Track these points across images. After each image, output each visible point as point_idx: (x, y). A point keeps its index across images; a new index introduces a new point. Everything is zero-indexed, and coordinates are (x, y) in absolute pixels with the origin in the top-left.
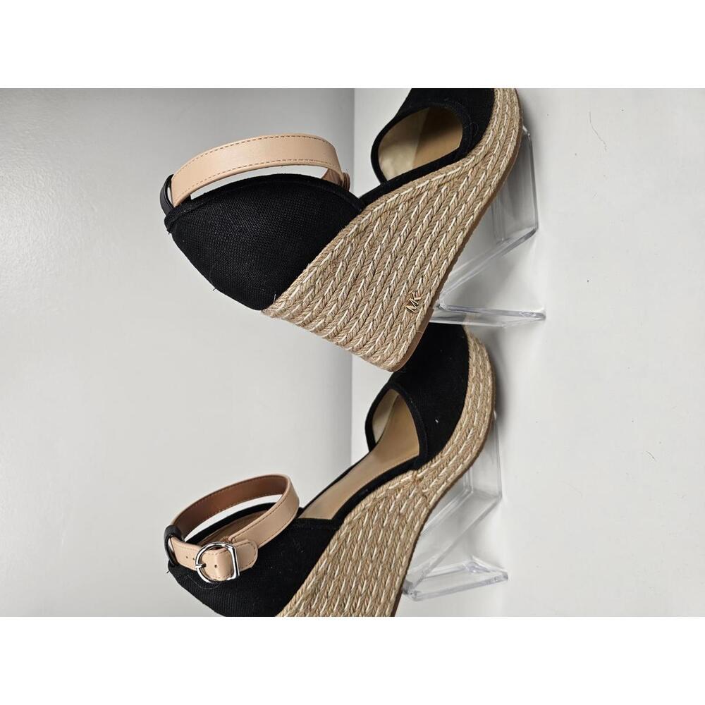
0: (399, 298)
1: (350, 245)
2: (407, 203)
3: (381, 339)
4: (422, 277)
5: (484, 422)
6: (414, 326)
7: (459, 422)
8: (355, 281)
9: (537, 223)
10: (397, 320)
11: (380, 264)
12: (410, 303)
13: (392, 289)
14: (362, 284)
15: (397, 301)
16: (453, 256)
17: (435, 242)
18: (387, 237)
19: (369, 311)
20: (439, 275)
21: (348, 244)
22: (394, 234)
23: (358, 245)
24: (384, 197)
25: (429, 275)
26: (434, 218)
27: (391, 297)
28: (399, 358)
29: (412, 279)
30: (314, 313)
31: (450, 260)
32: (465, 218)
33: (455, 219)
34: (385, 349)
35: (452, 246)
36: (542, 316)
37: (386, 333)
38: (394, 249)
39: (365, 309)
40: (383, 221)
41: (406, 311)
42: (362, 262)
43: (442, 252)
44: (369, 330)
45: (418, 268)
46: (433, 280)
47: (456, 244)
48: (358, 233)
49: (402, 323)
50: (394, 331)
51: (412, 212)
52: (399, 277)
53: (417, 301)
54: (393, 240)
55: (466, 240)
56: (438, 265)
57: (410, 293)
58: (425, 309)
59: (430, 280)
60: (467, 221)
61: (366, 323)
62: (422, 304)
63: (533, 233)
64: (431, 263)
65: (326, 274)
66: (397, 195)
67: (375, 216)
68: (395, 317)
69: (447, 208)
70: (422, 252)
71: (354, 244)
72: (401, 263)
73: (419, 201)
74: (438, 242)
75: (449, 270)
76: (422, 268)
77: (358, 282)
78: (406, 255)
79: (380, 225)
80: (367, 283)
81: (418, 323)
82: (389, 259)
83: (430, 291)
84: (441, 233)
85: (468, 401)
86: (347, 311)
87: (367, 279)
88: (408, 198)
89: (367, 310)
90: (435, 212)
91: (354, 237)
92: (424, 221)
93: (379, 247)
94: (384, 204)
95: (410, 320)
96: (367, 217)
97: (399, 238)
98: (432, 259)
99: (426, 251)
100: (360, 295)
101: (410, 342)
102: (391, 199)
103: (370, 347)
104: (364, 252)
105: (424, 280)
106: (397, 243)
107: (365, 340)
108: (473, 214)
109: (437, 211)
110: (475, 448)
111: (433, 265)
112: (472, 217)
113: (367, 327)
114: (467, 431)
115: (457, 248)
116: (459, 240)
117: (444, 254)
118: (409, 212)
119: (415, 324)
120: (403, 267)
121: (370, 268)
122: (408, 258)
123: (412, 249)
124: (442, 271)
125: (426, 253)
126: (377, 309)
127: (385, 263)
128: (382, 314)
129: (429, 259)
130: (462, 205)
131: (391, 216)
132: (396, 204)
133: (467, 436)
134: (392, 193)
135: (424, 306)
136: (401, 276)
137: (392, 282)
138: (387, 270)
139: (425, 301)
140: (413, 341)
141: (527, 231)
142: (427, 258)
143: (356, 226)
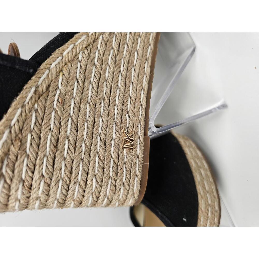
0: (113, 142)
1: (33, 111)
2: (86, 51)
3: (111, 189)
4: (128, 113)
5: (214, 197)
6: (137, 160)
7: (199, 209)
8: (56, 147)
9: (194, 43)
10: (120, 162)
11: (80, 117)
12: (126, 141)
13: (103, 136)
14: (66, 147)
15: (113, 145)
16: (147, 85)
17: (126, 78)
18: (78, 89)
19: (86, 169)
20: (142, 105)
21: (30, 111)
22: (84, 83)
23: (45, 107)
24: (58, 51)
25: (133, 109)
26: (118, 57)
27: (105, 144)
28: (136, 196)
29: (119, 119)
30: (22, 202)
31: (146, 89)
32: (144, 49)
33: (136, 53)
34: (119, 195)
35: (143, 77)
36: (224, 106)
37: (113, 181)
38: (90, 97)
39: (81, 169)
40: (66, 74)
41: (125, 150)
42: (57, 123)
43: (137, 85)
44: (94, 186)
45: (120, 106)
46: (138, 112)
47: (145, 74)
48: (38, 95)
49: (125, 163)
50: (121, 175)
51: (95, 58)
52: (105, 122)
53: (132, 136)
54: (85, 89)
55: (152, 67)
56: (137, 97)
57: (122, 132)
58: (142, 139)
59: (136, 113)
60: (147, 52)
61: (88, 182)
62: (137, 137)
63: (194, 50)
64: (131, 97)
65: (12, 157)
66: (72, 46)
67: (54, 72)
68: (116, 162)
69: (126, 46)
70: (118, 91)
71: (39, 110)
72: (102, 108)
73: (97, 45)
74: (130, 78)
75: (148, 98)
76: (125, 105)
77: (60, 146)
78: (104, 99)
79: (65, 79)
80: (72, 142)
81: (141, 156)
82: (88, 109)
83: (140, 122)
84: (129, 68)
85: (199, 189)
86: (61, 182)
87: (70, 139)
88: (84, 46)
89: (84, 169)
90: (116, 52)
91: (36, 101)
92: (109, 62)
93: (72, 101)
94: (60, 58)
95: (132, 156)
96: (44, 76)
97: (91, 86)
98: (131, 94)
99: (122, 89)
100: (68, 158)
101: (140, 176)
102: (67, 51)
103: (103, 200)
104: (56, 112)
105: (130, 114)
106: (90, 91)
107: (95, 197)
108: (150, 45)
109: (118, 51)
110: (216, 219)
111: (133, 98)
112: (150, 48)
113: (92, 185)
114: (207, 211)
115: (148, 77)
116: (147, 69)
117: (139, 85)
118: (91, 58)
119: (138, 157)
120: (106, 111)
121: (69, 126)
122: (107, 101)
123: (108, 91)
124: (143, 102)
125: (123, 90)
126: (95, 163)
127: (86, 115)
128: (102, 165)
129: (127, 94)
130: (137, 39)
131: (74, 67)
132: (74, 54)
133: (208, 214)
134: (66, 45)
135: (139, 138)
136: (108, 121)
137: (100, 129)
138: (91, 120)
139: (139, 133)
140: (142, 174)
141: (189, 51)
142: (125, 95)
143: (33, 89)
